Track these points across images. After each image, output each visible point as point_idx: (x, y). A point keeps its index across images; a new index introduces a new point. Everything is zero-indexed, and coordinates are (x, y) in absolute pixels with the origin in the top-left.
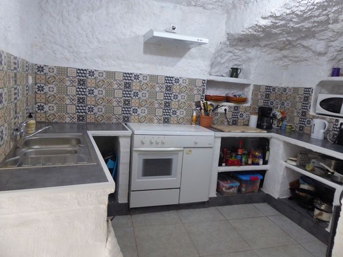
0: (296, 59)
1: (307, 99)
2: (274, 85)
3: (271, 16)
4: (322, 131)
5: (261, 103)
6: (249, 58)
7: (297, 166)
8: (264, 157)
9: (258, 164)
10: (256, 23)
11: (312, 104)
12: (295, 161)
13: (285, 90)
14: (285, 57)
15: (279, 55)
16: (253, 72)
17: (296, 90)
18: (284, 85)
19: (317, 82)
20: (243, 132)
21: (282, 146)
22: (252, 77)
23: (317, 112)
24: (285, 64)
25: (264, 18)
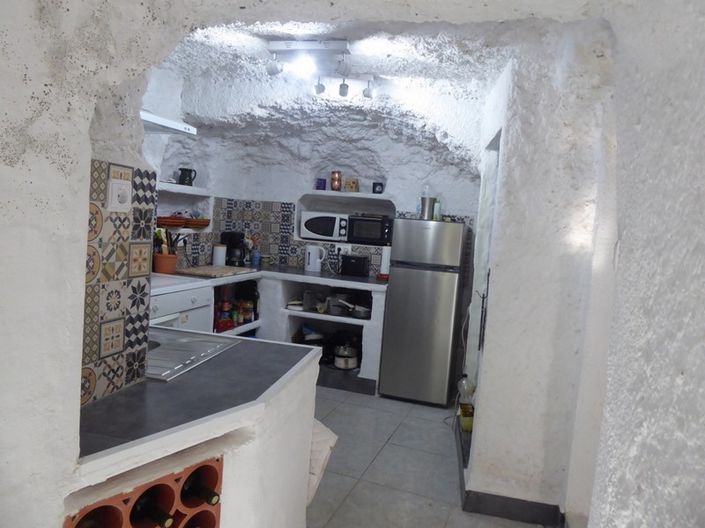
0: (266, 161)
1: (287, 219)
2: (235, 197)
3: (273, 107)
4: (319, 261)
5: (223, 228)
6: (206, 155)
7: (304, 311)
8: (255, 309)
9: (250, 321)
10: (249, 111)
11: (295, 226)
12: (301, 305)
13: (248, 204)
14: (248, 155)
15: (242, 152)
16: (212, 176)
17: (268, 205)
18: (245, 197)
19: (300, 196)
20: (235, 274)
21: (280, 287)
22: (211, 184)
23: (302, 236)
24: (246, 166)
25: (260, 106)
